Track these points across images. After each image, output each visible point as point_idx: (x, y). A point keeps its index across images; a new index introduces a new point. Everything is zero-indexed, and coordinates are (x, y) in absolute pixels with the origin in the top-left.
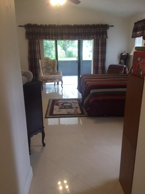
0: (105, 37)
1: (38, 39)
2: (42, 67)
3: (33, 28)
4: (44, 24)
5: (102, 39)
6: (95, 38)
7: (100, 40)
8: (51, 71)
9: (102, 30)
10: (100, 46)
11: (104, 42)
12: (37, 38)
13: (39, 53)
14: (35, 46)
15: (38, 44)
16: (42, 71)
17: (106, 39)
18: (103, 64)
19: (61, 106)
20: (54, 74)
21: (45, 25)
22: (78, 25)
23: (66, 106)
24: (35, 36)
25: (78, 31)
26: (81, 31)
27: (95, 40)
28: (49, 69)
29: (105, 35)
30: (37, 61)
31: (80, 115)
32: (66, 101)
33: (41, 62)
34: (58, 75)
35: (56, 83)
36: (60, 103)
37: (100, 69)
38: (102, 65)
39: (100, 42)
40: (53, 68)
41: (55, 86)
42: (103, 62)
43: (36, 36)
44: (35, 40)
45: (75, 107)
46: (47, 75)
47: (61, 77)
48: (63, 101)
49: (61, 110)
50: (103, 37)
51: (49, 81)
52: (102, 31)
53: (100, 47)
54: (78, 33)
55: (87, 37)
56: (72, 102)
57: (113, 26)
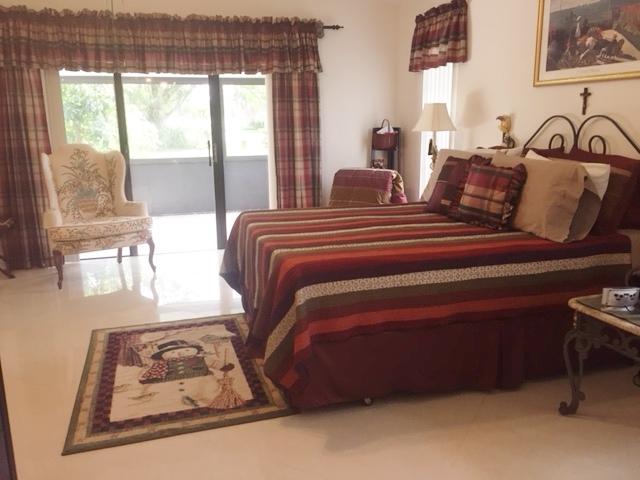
0: (312, 68)
1: (36, 66)
2: (56, 187)
3: (11, 24)
4: (59, 9)
5: (302, 73)
6: (275, 70)
7: (295, 77)
8: (101, 201)
9: (301, 39)
10: (296, 98)
11: (311, 84)
12: (29, 63)
13: (40, 128)
14: (23, 97)
15: (34, 89)
16: (59, 202)
17: (315, 75)
18: (314, 168)
19: (151, 363)
20: (115, 213)
21: (66, 11)
22: (208, 18)
23: (175, 361)
24: (18, 54)
25: (207, 40)
26: (219, 40)
27: (278, 76)
28: (89, 193)
29: (311, 61)
30: (35, 162)
31: (249, 413)
32: (173, 336)
33: (51, 166)
34: (135, 215)
35: (126, 251)
36: (145, 346)
37: (303, 187)
38: (310, 173)
39: (295, 84)
40: (110, 188)
41: (120, 261)
42: (313, 161)
43: (23, 57)
44: (22, 70)
45: (222, 366)
46: (81, 218)
47: (145, 226)
48: (161, 334)
49: (153, 388)
50: (305, 67)
51: (93, 243)
52: (302, 46)
53: (296, 106)
54: (207, 48)
55: (243, 64)
56: (202, 339)
57: (337, 27)
